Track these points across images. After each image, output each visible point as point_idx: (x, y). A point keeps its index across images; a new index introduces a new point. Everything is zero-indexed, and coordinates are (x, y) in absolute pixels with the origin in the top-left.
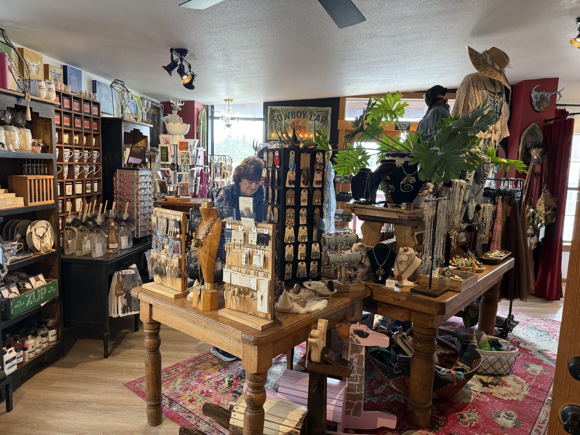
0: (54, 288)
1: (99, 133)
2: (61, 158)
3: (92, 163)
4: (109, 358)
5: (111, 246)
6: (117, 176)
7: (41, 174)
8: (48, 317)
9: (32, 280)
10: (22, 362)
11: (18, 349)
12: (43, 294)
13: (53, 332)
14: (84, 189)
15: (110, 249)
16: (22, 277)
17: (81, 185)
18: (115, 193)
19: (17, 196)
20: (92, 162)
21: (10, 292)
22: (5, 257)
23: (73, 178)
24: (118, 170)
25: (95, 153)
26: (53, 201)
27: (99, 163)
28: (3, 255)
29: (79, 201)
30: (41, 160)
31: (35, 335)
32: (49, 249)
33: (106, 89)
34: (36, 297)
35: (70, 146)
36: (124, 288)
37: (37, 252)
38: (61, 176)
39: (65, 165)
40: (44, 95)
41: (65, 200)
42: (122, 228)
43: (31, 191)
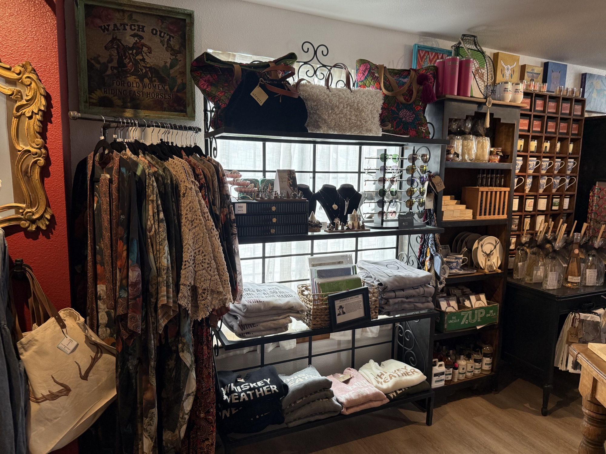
0: (493, 313)
1: (579, 137)
2: (524, 168)
3: (564, 175)
4: (548, 417)
5: (570, 278)
6: (596, 190)
7: (496, 186)
8: (485, 343)
9: (473, 298)
10: (451, 380)
11: (448, 365)
12: (480, 316)
13: (487, 360)
14: (550, 205)
15: (569, 282)
16: (465, 292)
17: (546, 200)
18: (590, 212)
19: (467, 208)
20: (565, 172)
21: (449, 305)
22: (443, 268)
23: (537, 191)
24: (597, 183)
25: (570, 162)
26: (505, 216)
27: (574, 174)
28: (441, 267)
29: (540, 219)
30: (497, 170)
31: (468, 357)
32: (495, 269)
33: (600, 82)
34: (473, 318)
35: (537, 154)
36: (580, 337)
37: (481, 270)
38: (521, 189)
39: (529, 176)
40: (509, 98)
41: (523, 217)
42: (591, 258)
43: (481, 203)
